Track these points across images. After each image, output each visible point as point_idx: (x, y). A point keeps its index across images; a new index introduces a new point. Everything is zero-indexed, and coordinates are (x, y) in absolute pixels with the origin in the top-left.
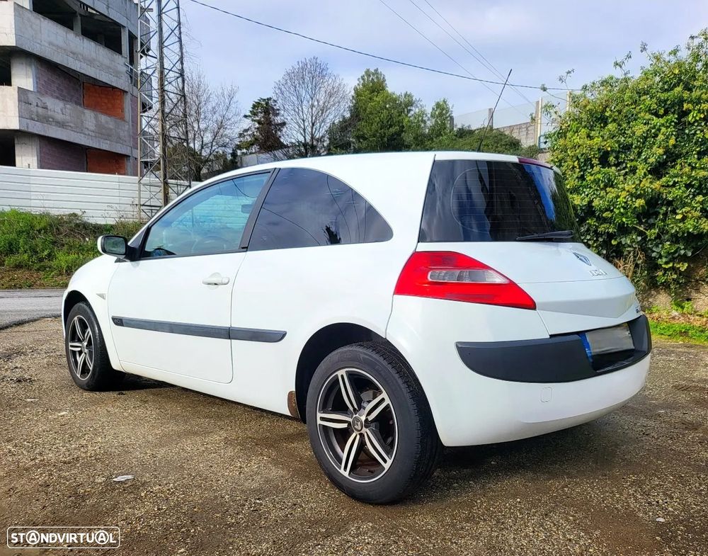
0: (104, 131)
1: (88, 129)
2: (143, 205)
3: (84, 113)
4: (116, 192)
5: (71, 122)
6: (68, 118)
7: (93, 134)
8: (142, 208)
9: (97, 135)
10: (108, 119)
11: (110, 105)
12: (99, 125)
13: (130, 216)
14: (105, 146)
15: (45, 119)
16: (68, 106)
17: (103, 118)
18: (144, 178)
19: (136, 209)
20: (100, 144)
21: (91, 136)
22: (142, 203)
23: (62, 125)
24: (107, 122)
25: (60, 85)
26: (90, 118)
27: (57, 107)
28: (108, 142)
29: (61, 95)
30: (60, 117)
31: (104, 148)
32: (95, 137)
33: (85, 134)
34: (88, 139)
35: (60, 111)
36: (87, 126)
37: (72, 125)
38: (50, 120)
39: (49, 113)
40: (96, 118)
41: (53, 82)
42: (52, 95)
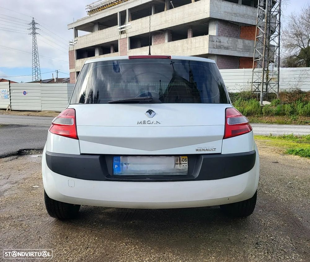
0: (247, 48)
1: (239, 48)
2: (254, 82)
3: (238, 41)
4: (243, 77)
5: (231, 46)
6: (230, 45)
7: (241, 50)
8: (254, 84)
9: (243, 50)
10: (250, 42)
11: (252, 35)
12: (245, 46)
13: (246, 88)
14: (247, 55)
15: (219, 47)
16: (230, 39)
17: (247, 42)
18: (255, 69)
19: (250, 84)
20: (244, 55)
21: (240, 51)
22: (253, 82)
23: (227, 48)
24: (249, 44)
25: (228, 30)
26: (240, 43)
27: (226, 41)
28: (249, 53)
29: (229, 34)
30: (226, 45)
31: (246, 56)
32: (242, 51)
33: (238, 51)
34: (239, 53)
35: (226, 42)
36: (239, 47)
37: (231, 48)
38: (222, 47)
39: (222, 44)
40: (243, 42)
41: (226, 29)
42: (225, 35)
